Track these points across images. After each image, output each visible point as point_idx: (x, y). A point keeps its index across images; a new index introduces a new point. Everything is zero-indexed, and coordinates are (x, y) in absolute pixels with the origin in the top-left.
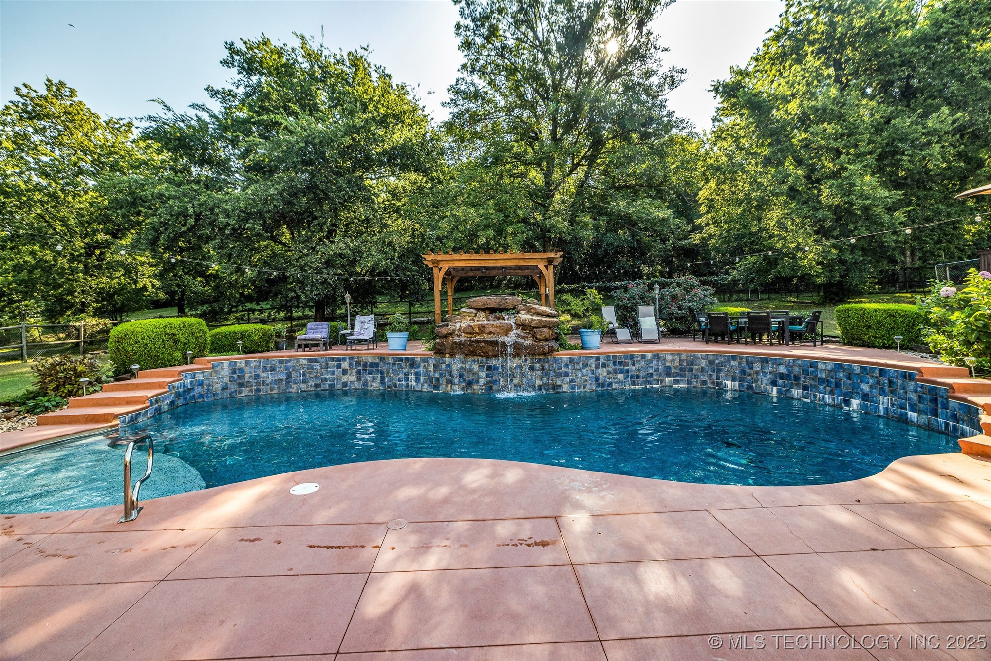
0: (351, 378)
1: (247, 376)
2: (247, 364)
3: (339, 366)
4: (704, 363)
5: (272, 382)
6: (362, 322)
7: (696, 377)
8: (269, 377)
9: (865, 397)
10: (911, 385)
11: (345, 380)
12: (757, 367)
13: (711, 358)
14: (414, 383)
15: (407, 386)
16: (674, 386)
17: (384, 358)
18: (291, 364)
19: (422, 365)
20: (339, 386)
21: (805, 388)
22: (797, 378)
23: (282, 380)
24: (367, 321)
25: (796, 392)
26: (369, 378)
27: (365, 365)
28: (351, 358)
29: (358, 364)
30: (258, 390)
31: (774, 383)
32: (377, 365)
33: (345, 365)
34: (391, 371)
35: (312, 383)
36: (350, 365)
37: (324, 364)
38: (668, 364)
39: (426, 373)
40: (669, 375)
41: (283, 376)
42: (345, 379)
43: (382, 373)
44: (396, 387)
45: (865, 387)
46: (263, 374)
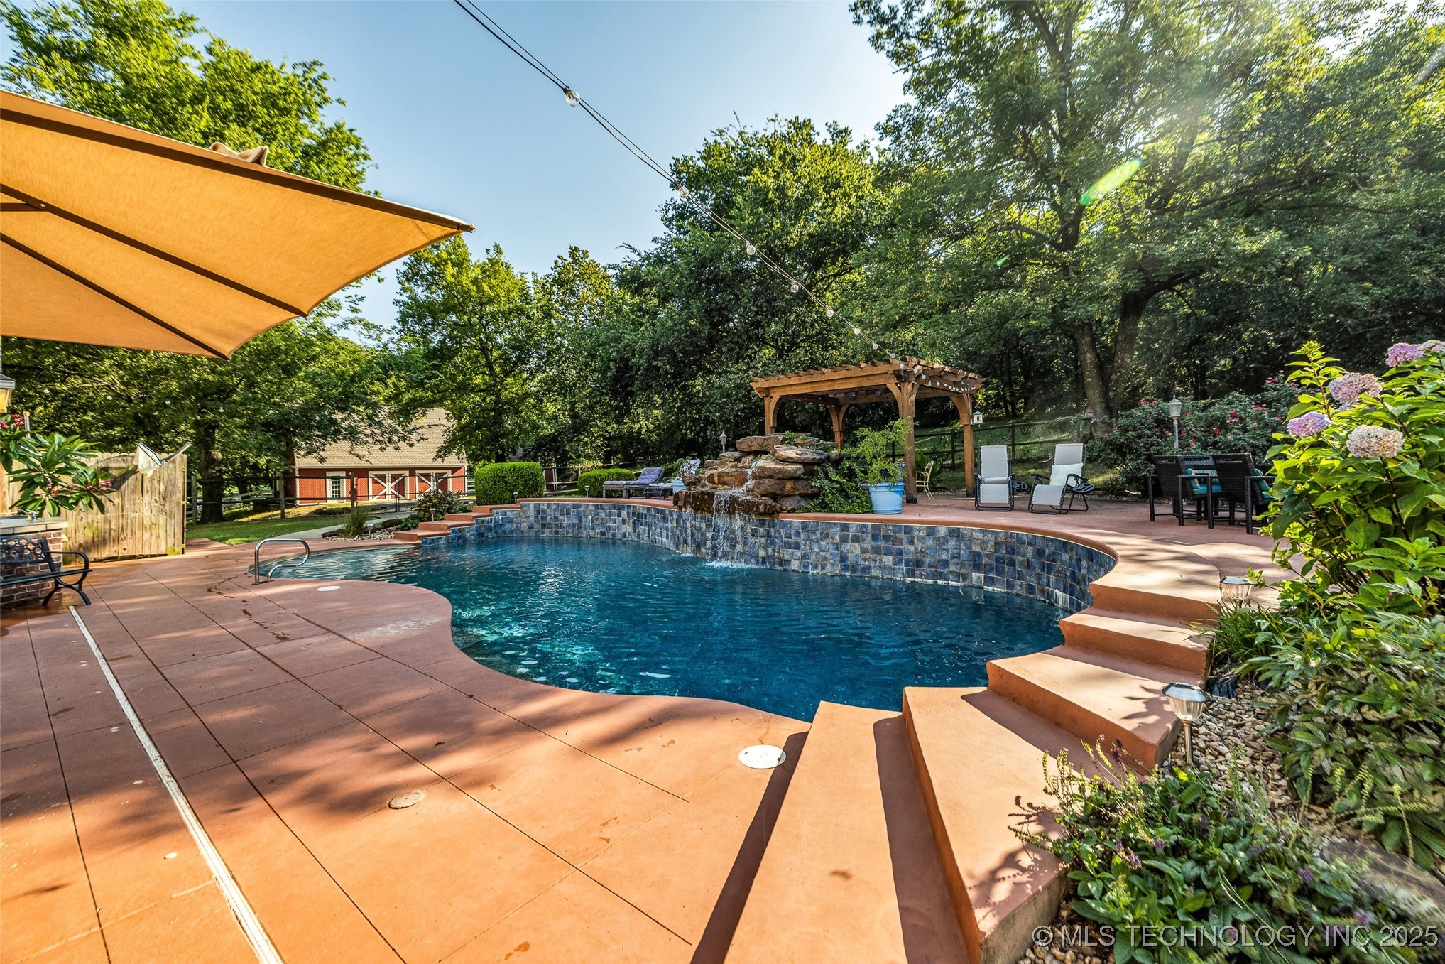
0: (627, 528)
1: (549, 517)
2: (549, 506)
3: (619, 515)
5: (569, 526)
8: (566, 522)
11: (624, 530)
14: (665, 540)
15: (662, 542)
16: (988, 588)
17: (649, 509)
18: (582, 509)
19: (670, 519)
20: (619, 536)
23: (575, 525)
26: (641, 530)
27: (638, 516)
28: (628, 507)
29: (633, 514)
30: (557, 532)
32: (645, 516)
33: (624, 514)
34: (653, 524)
35: (598, 530)
36: (628, 513)
37: (607, 511)
38: (976, 548)
39: (671, 529)
40: (977, 567)
41: (575, 521)
42: (624, 528)
43: (648, 526)
46: (561, 517)
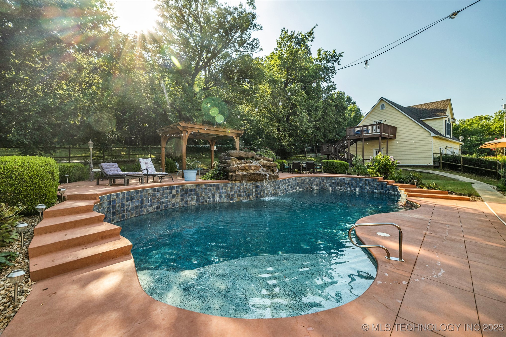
0: (177, 200)
1: (117, 205)
3: (171, 193)
4: (307, 180)
5: (133, 209)
7: (305, 186)
8: (130, 205)
9: (361, 187)
10: (375, 183)
11: (174, 202)
12: (325, 181)
13: (310, 178)
14: (218, 199)
15: (214, 201)
16: (299, 190)
17: (199, 185)
18: (143, 194)
19: (224, 188)
20: (170, 206)
21: (341, 186)
22: (338, 183)
23: (137, 206)
25: (338, 188)
26: (189, 199)
27: (186, 191)
28: (178, 187)
29: (182, 190)
30: (124, 216)
31: (331, 186)
32: (194, 190)
33: (174, 192)
34: (203, 193)
35: (155, 206)
36: (177, 191)
37: (162, 192)
38: (298, 182)
39: (226, 193)
40: (298, 186)
41: (138, 203)
42: (174, 201)
43: (197, 195)
44: (206, 202)
45: (361, 185)
46: (127, 203)
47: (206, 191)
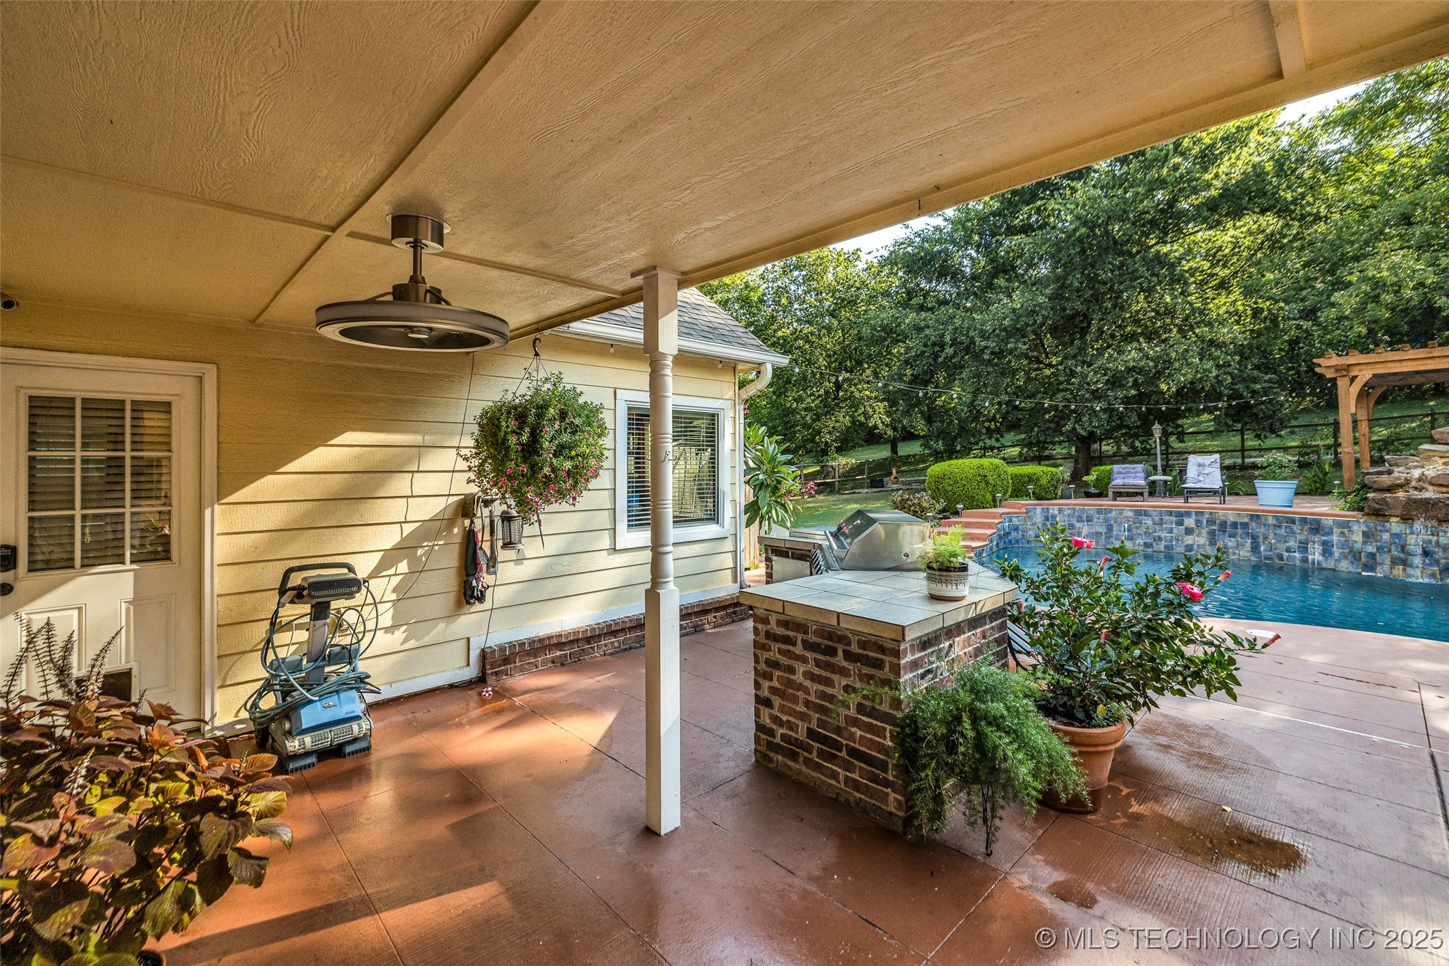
0: (1200, 540)
1: (1060, 524)
2: (1060, 511)
3: (1180, 523)
5: (1089, 535)
6: (1199, 465)
8: (1086, 529)
11: (1190, 542)
14: (1317, 557)
15: (1304, 560)
17: (1258, 517)
18: (1113, 514)
19: (1337, 531)
20: (1181, 549)
23: (1101, 534)
24: (1207, 463)
26: (1231, 543)
27: (1223, 525)
28: (1199, 514)
29: (1211, 522)
32: (1245, 525)
33: (1190, 522)
34: (1271, 536)
35: (1140, 541)
36: (1197, 522)
37: (1157, 518)
39: (1346, 544)
41: (1103, 529)
42: (1189, 540)
43: (1254, 538)
44: (1281, 558)
46: (1078, 525)
47: (1278, 532)
